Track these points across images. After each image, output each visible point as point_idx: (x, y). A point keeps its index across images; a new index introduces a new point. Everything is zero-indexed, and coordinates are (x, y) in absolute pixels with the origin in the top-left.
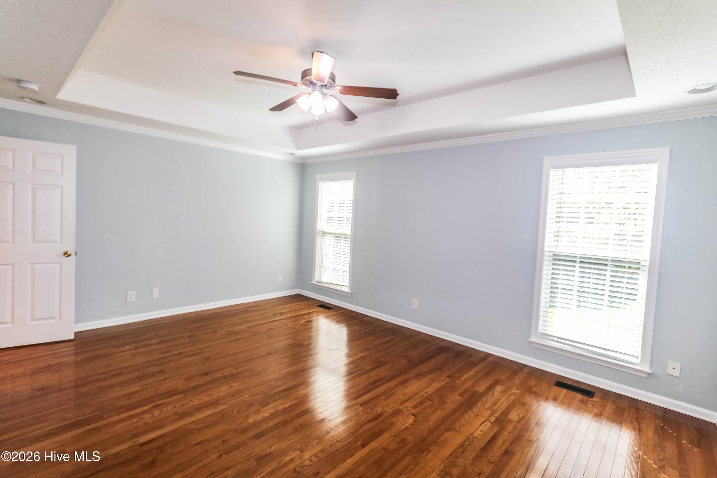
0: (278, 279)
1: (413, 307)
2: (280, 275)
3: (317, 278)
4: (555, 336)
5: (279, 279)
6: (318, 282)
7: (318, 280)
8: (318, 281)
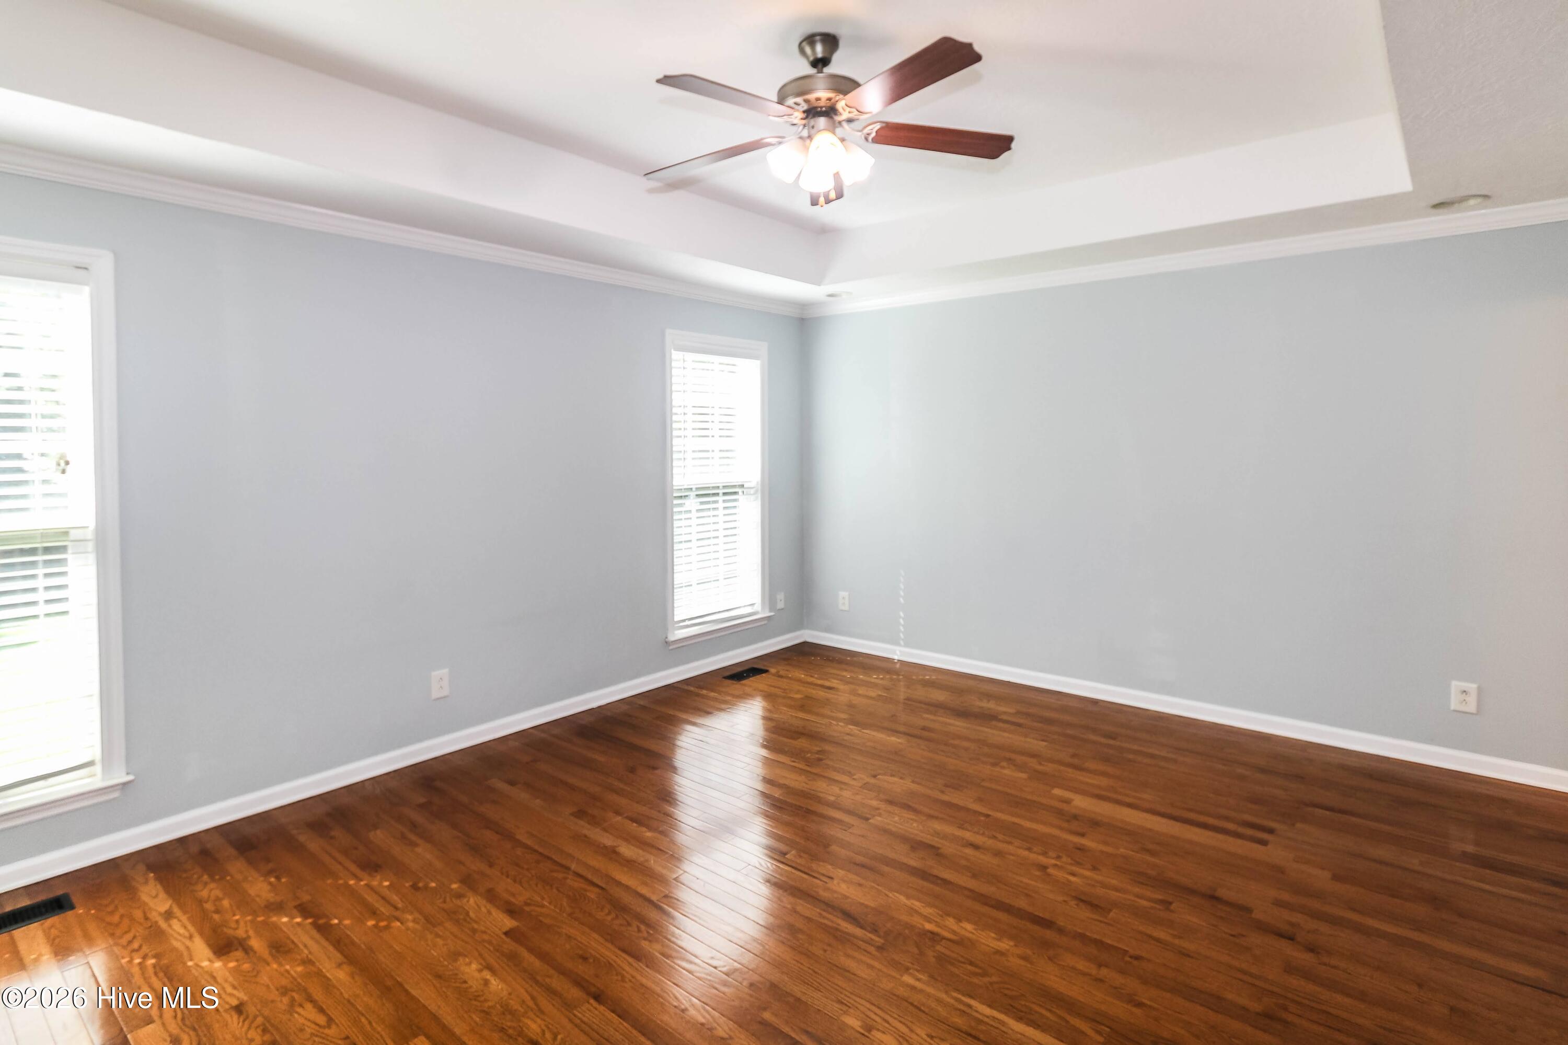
1: (437, 695)
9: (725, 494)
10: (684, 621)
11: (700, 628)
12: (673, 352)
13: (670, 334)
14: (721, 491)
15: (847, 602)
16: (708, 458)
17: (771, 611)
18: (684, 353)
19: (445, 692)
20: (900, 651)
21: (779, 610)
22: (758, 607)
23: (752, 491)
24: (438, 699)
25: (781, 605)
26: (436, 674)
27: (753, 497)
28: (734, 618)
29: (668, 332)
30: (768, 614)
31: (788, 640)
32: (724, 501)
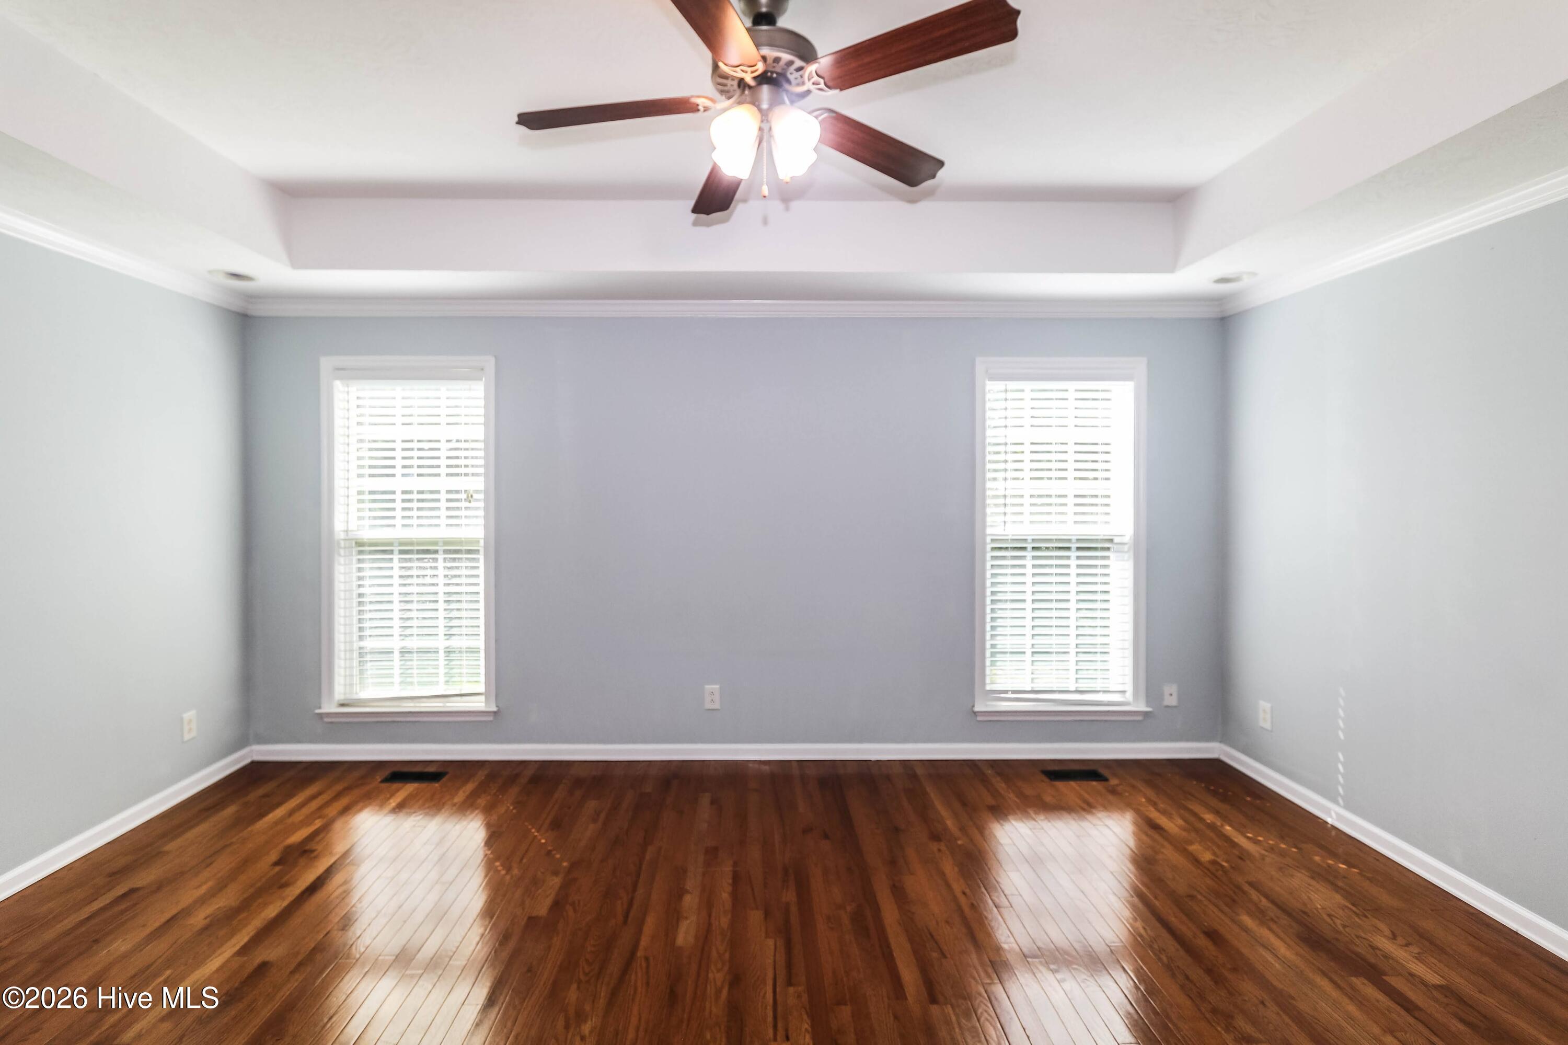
0: (186, 728)
1: (709, 706)
2: (189, 715)
3: (340, 691)
4: (1008, 691)
5: (190, 730)
6: (342, 705)
7: (342, 697)
8: (342, 702)
9: (1078, 549)
10: (1006, 692)
11: (1034, 705)
12: (987, 382)
13: (981, 364)
14: (1074, 546)
15: (1268, 716)
16: (1051, 505)
17: (1148, 703)
18: (1006, 382)
19: (717, 706)
20: (1337, 814)
21: (1167, 707)
22: (1129, 696)
23: (1126, 548)
24: (709, 710)
25: (1172, 701)
26: (708, 687)
27: (1126, 556)
28: (1086, 703)
29: (979, 360)
30: (1142, 707)
31: (1198, 750)
32: (1078, 558)
